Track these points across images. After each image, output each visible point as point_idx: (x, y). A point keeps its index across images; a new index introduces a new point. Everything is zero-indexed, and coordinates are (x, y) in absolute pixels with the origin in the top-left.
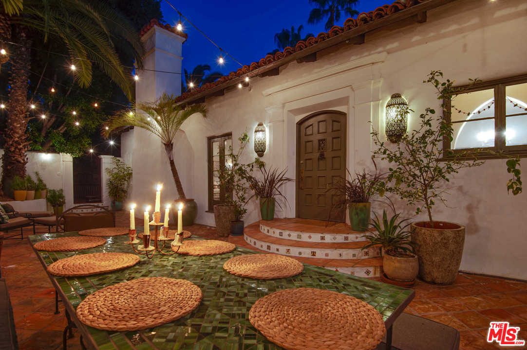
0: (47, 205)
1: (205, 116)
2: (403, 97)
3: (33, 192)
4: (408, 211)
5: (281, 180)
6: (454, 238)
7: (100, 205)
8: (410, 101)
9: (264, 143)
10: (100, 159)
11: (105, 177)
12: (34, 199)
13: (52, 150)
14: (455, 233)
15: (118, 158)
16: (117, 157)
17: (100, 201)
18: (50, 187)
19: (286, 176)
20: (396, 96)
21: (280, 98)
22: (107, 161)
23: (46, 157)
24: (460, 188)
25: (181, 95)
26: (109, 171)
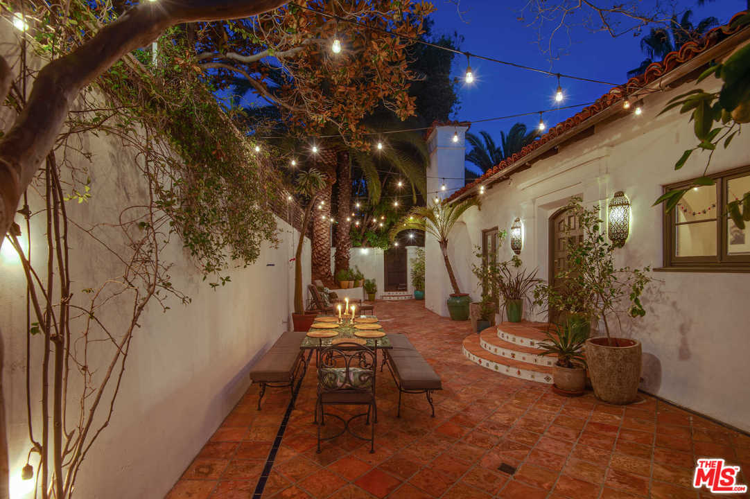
0: (364, 293)
1: (480, 209)
2: (626, 196)
3: (353, 282)
4: (631, 326)
5: (531, 281)
6: (609, 355)
7: (406, 293)
8: (632, 200)
9: (519, 241)
10: (406, 250)
11: (410, 267)
12: (354, 287)
13: (369, 245)
14: (611, 351)
15: (421, 248)
16: (421, 246)
17: (406, 290)
18: (366, 277)
19: (536, 278)
20: (620, 194)
21: (532, 192)
22: (411, 251)
23: (364, 251)
24: (674, 304)
25: (464, 186)
26: (413, 261)
